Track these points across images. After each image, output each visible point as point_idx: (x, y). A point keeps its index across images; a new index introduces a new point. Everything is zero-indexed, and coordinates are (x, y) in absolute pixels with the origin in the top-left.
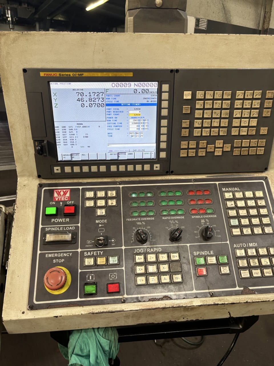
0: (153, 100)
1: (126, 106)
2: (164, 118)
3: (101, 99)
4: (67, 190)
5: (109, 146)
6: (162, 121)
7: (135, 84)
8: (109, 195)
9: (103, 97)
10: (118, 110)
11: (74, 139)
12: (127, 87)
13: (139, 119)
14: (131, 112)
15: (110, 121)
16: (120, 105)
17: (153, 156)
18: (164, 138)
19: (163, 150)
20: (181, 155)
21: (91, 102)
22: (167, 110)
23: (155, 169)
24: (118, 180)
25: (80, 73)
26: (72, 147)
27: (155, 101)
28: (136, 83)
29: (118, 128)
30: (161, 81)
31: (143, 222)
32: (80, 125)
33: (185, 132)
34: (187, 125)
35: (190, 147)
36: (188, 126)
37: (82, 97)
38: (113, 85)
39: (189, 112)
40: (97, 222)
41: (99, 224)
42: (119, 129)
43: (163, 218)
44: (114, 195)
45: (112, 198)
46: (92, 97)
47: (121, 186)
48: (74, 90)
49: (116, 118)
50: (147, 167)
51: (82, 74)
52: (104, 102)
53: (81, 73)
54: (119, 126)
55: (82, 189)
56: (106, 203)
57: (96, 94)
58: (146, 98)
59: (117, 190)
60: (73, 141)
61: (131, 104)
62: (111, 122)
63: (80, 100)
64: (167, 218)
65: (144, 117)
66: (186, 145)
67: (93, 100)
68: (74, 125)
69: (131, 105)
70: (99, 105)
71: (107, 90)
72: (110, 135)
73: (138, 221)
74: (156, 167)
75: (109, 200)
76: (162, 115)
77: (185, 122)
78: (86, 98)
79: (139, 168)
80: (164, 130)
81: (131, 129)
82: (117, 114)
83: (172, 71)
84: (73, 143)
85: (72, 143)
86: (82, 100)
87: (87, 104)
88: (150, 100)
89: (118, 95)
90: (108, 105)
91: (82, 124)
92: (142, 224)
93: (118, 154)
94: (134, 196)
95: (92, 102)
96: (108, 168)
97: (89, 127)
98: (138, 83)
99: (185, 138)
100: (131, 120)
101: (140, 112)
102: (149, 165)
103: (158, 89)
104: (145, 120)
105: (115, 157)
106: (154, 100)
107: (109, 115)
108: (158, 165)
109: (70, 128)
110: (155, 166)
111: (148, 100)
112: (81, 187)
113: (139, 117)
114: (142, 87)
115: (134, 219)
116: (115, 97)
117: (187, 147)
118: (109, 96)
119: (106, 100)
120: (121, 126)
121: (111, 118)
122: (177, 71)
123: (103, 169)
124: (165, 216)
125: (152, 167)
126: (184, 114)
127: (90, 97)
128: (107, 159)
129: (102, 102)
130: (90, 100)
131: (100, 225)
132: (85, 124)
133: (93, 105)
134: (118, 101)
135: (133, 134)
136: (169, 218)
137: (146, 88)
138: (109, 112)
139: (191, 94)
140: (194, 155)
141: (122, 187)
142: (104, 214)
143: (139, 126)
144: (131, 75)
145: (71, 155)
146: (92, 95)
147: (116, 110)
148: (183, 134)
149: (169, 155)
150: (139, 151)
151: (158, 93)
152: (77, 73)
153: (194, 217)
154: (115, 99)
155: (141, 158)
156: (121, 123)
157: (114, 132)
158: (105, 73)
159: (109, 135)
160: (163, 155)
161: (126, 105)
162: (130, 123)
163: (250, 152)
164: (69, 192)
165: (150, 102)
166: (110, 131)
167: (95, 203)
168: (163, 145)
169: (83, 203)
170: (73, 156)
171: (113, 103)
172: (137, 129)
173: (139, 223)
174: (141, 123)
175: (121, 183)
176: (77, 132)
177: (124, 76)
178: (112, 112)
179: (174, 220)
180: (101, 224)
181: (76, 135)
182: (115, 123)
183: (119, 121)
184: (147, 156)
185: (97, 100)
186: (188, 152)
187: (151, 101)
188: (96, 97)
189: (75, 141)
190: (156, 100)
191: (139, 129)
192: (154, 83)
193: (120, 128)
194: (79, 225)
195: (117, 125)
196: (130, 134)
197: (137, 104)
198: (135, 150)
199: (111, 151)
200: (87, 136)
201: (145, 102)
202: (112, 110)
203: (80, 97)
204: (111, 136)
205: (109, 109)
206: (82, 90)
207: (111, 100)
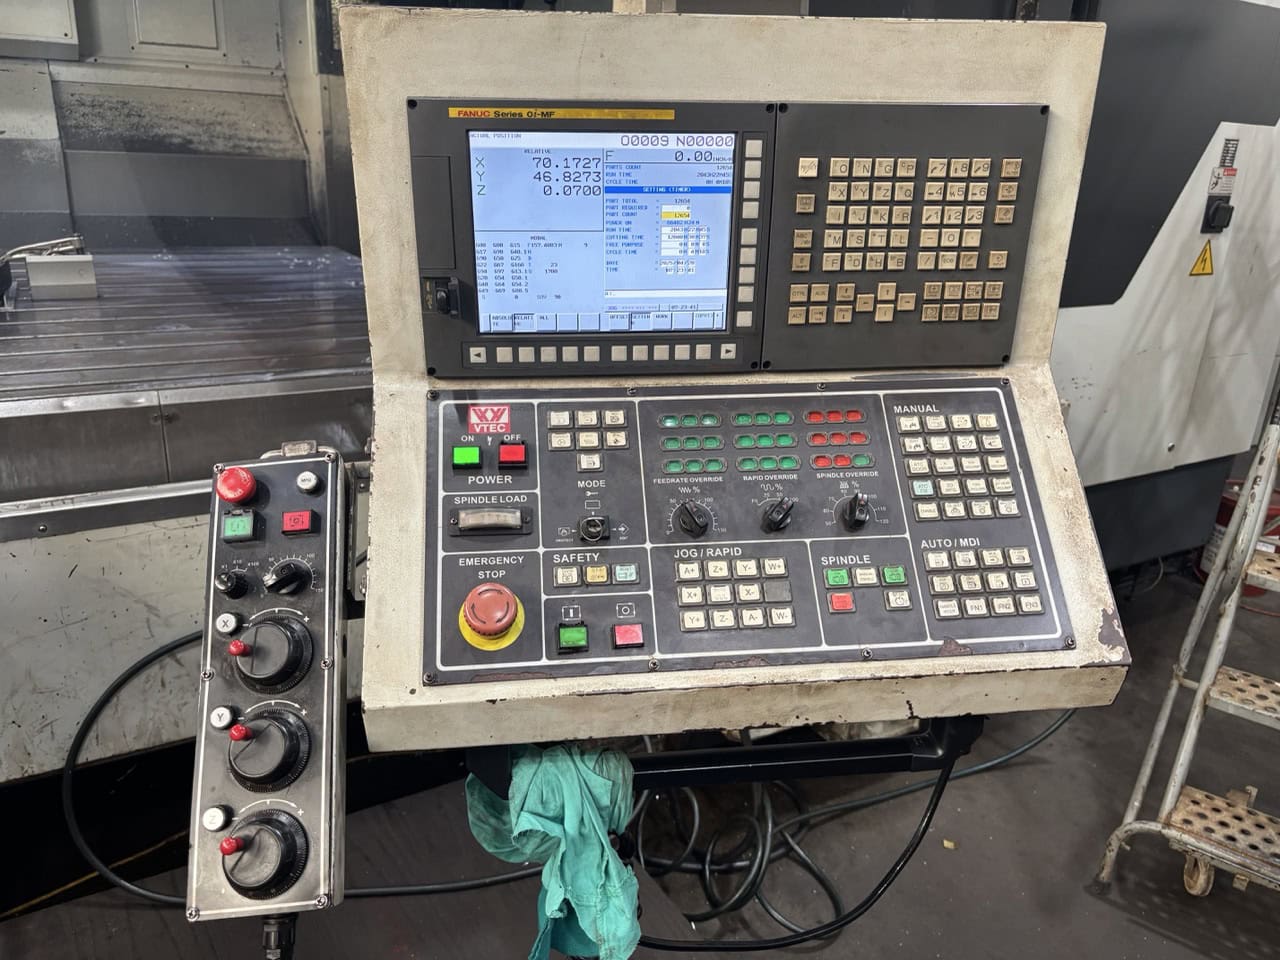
0: (721, 178)
1: (656, 192)
2: (750, 223)
3: (594, 176)
4: (502, 408)
5: (609, 296)
6: (744, 231)
7: (678, 139)
8: (608, 421)
9: (599, 169)
10: (633, 204)
11: (523, 275)
12: (659, 146)
13: (686, 226)
14: (665, 208)
15: (613, 230)
16: (639, 190)
17: (719, 323)
18: (747, 275)
19: (745, 307)
20: (792, 321)
21: (567, 184)
22: (757, 203)
23: (723, 355)
24: (629, 384)
25: (545, 111)
26: (516, 297)
27: (728, 180)
28: (681, 136)
29: (633, 248)
30: (743, 132)
31: (694, 488)
32: (537, 241)
33: (802, 259)
34: (806, 242)
35: (812, 300)
36: (809, 245)
37: (547, 170)
38: (625, 142)
39: (812, 210)
40: (581, 484)
41: (585, 489)
42: (634, 252)
43: (745, 478)
44: (621, 421)
45: (615, 428)
46: (571, 170)
47: (637, 400)
48: (527, 151)
49: (629, 223)
50: (703, 351)
51: (551, 113)
52: (600, 184)
53: (549, 110)
54: (636, 244)
55: (540, 405)
56: (602, 439)
57: (582, 163)
58: (705, 175)
59: (628, 408)
60: (519, 281)
61: (667, 188)
62: (617, 233)
63: (542, 177)
64: (754, 477)
65: (698, 222)
66: (803, 293)
67: (573, 177)
68: (524, 240)
69: (668, 190)
70: (591, 191)
71: (609, 154)
72: (613, 266)
73: (683, 485)
74: (728, 351)
75: (609, 434)
76: (744, 216)
77: (802, 236)
78: (556, 173)
79: (682, 352)
80: (748, 255)
81: (664, 253)
82: (632, 214)
83: (770, 107)
84: (519, 287)
85: (515, 288)
86: (547, 177)
87: (557, 187)
88: (715, 179)
89: (635, 166)
90: (609, 190)
91: (543, 238)
92: (692, 490)
93: (630, 316)
94: (669, 423)
95: (571, 184)
96: (605, 354)
97: (560, 245)
98: (686, 135)
99: (799, 276)
100: (666, 230)
101: (688, 208)
102: (710, 346)
103: (734, 151)
104: (701, 230)
105: (623, 325)
106: (725, 179)
107: (613, 214)
108: (732, 347)
109: (514, 249)
110: (724, 347)
111: (710, 178)
112: (536, 402)
113: (686, 222)
114: (695, 147)
115: (673, 480)
116: (628, 171)
117: (805, 299)
118: (613, 167)
119: (606, 179)
120: (641, 245)
121: (616, 223)
122: (783, 107)
123: (592, 353)
124: (749, 472)
125: (716, 351)
126: (799, 213)
127: (567, 170)
128: (602, 330)
129: (596, 184)
130: (567, 177)
131: (589, 494)
132: (550, 238)
133: (574, 191)
134: (635, 182)
135: (670, 266)
136: (760, 478)
137: (705, 147)
138: (613, 208)
139: (817, 164)
140: (824, 320)
141: (641, 403)
142: (597, 465)
143: (686, 244)
144: (670, 115)
145: (514, 317)
146: (572, 164)
147: (628, 204)
148: (798, 267)
149: (759, 319)
150: (684, 309)
151: (734, 163)
152: (539, 111)
153: (823, 475)
154: (628, 174)
155: (689, 327)
156: (641, 237)
157: (624, 260)
158: (606, 111)
159: (609, 266)
160: (745, 319)
161: (654, 191)
162: (664, 237)
163: (964, 313)
164: (507, 412)
165: (714, 185)
166: (613, 257)
167: (574, 440)
168: (746, 294)
169: (545, 440)
170: (516, 321)
171: (624, 184)
172: (681, 252)
173: (684, 490)
174: (692, 237)
175: (636, 392)
176: (530, 258)
177: (654, 118)
178: (620, 207)
179: (772, 482)
180: (590, 490)
181: (526, 267)
182: (626, 237)
183: (636, 230)
184: (703, 323)
185: (583, 178)
186: (808, 311)
187: (718, 182)
188: (581, 170)
189: (523, 282)
190: (731, 179)
191: (685, 252)
192: (724, 136)
193: (638, 249)
194: (538, 491)
195: (630, 240)
196: (663, 266)
197: (681, 189)
198: (673, 307)
199: (614, 308)
200: (554, 268)
201: (702, 183)
202: (620, 204)
203: (542, 170)
204: (616, 269)
205: (613, 201)
206: (548, 151)
207: (617, 178)
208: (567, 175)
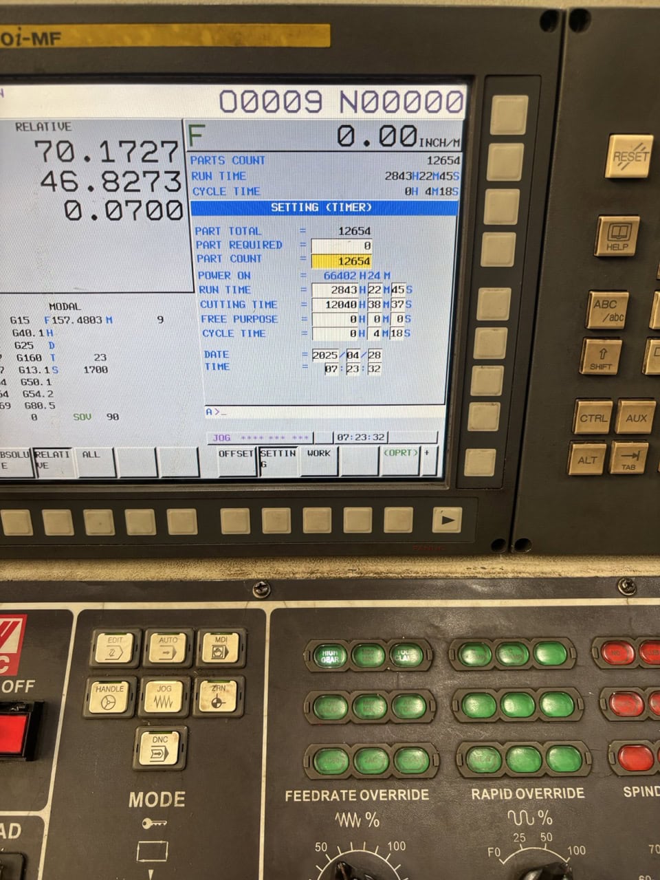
0: (436, 184)
1: (298, 213)
2: (496, 277)
3: (166, 179)
4: (12, 620)
5: (213, 417)
6: (483, 292)
7: (343, 96)
8: (207, 656)
9: (177, 165)
10: (252, 238)
11: (42, 378)
12: (303, 115)
13: (364, 283)
14: (319, 246)
15: (214, 290)
16: (263, 209)
17: (432, 465)
18: (487, 380)
19: (482, 440)
20: (575, 469)
21: (112, 196)
22: (512, 236)
23: (437, 527)
24: (259, 571)
25: (39, 29)
26: (34, 417)
27: (451, 188)
28: (349, 90)
29: (257, 326)
30: (488, 76)
31: (368, 814)
32: (62, 313)
33: (603, 352)
34: (613, 318)
35: (620, 429)
36: (621, 324)
37: (67, 166)
38: (229, 104)
39: (631, 250)
40: (136, 800)
41: (145, 812)
42: (260, 333)
43: (475, 793)
44: (232, 657)
45: (218, 672)
46: (120, 166)
47: (269, 607)
48: (20, 126)
49: (246, 276)
50: (398, 519)
51: (54, 36)
52: (180, 196)
53: (49, 29)
54: (263, 319)
55: (84, 614)
56: (190, 696)
57: (139, 152)
58: (402, 176)
59: (248, 624)
60: (35, 389)
61: (322, 204)
62: (221, 296)
63: (57, 180)
64: (494, 792)
65: (387, 275)
66: (600, 418)
67: (123, 182)
68: (37, 309)
69: (323, 209)
70: (157, 211)
71: (194, 130)
72: (217, 361)
73: (345, 807)
74: (446, 520)
75: (204, 684)
76: (484, 263)
77: (607, 304)
78: (88, 174)
79: (357, 520)
80: (491, 343)
81: (320, 336)
82: (251, 259)
83: (549, 18)
84: (37, 400)
85: (30, 400)
86: (67, 182)
87: (93, 203)
88: (422, 186)
89: (254, 157)
90: (201, 209)
91: (75, 307)
92: (365, 822)
93: (259, 453)
94: (330, 658)
95: (121, 196)
96: (208, 521)
97: (109, 319)
98: (361, 89)
99: (598, 385)
100: (324, 290)
101: (367, 246)
102: (410, 510)
103: (466, 123)
104: (394, 290)
105: (246, 468)
106: (446, 184)
107: (211, 259)
108: (455, 512)
109: (19, 327)
110: (439, 513)
111: (413, 184)
112: (76, 608)
113: (363, 275)
114: (381, 115)
115: (325, 795)
116: (238, 168)
117: (605, 429)
118: (205, 161)
119: (193, 184)
120: (273, 320)
121: (218, 275)
122: (580, 17)
123: (182, 521)
124: (485, 779)
125: (422, 519)
126: (604, 258)
127: (109, 167)
128: (203, 477)
129: (174, 196)
130: (109, 181)
131: (148, 823)
132: (88, 306)
133: (128, 211)
134: (254, 191)
135: (330, 361)
136: (506, 794)
137: (402, 116)
138: (210, 245)
139: (649, 149)
140: (640, 469)
141: (276, 613)
142: (172, 759)
143: (363, 319)
144: (319, 36)
145: (33, 454)
146: (118, 153)
147: (242, 238)
148: (593, 366)
149: (510, 462)
150: (362, 440)
151: (464, 150)
152: (27, 30)
153: (636, 790)
154: (239, 176)
155: (372, 472)
156: (271, 304)
157: (238, 347)
158: (176, 27)
159: (211, 360)
160: (481, 463)
161: (294, 210)
162: (319, 305)
164: (18, 629)
165: (422, 197)
166: (215, 344)
167: (136, 697)
168: (483, 417)
169: (79, 695)
170: (39, 460)
171: (230, 197)
172: (353, 334)
173: (347, 820)
174: (375, 305)
175: (273, 589)
176: (52, 345)
177: (285, 43)
178: (225, 245)
179: (534, 805)
180: (155, 813)
181: (47, 361)
182: (238, 305)
183: (260, 290)
184: (399, 465)
185: (145, 182)
186: (608, 452)
187: (429, 191)
188: (140, 167)
189: (44, 389)
190: (457, 184)
191: (363, 334)
192: (444, 89)
193: (266, 327)
194: (45, 814)
195: (249, 311)
196: (318, 361)
197: (352, 207)
198: (340, 437)
199: (225, 437)
200: (101, 364)
201: (395, 193)
202: (225, 237)
203: (58, 167)
204: (224, 366)
205: (210, 231)
206: (65, 126)
207: (215, 183)
208: (108, 177)
